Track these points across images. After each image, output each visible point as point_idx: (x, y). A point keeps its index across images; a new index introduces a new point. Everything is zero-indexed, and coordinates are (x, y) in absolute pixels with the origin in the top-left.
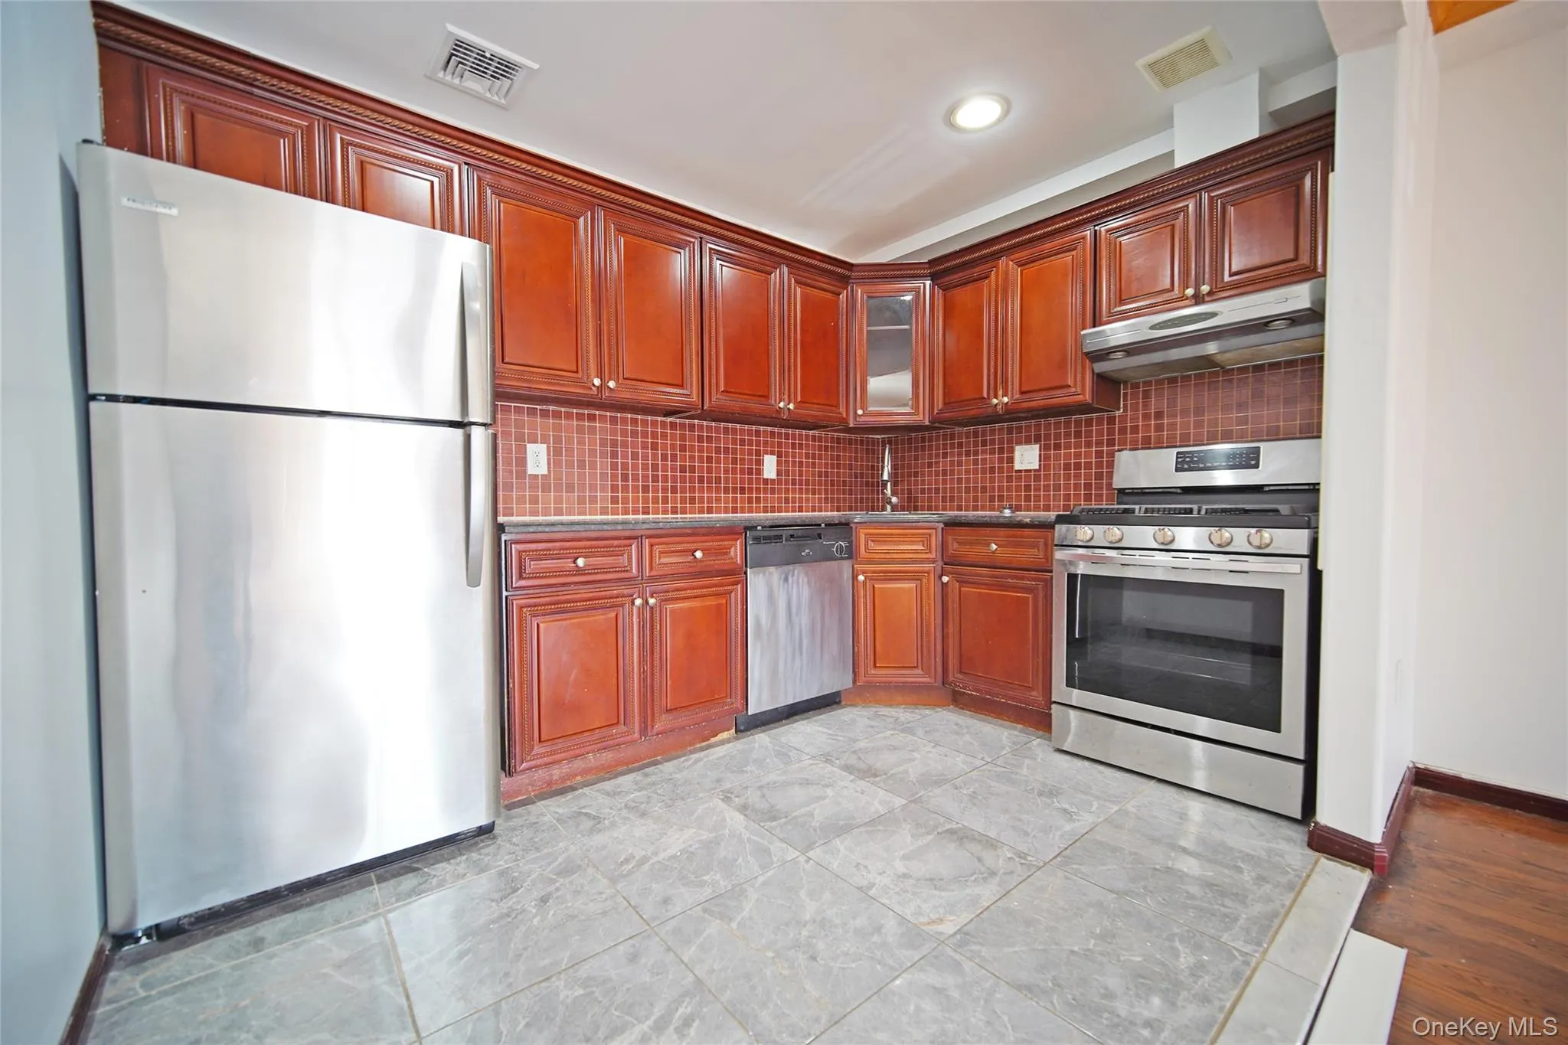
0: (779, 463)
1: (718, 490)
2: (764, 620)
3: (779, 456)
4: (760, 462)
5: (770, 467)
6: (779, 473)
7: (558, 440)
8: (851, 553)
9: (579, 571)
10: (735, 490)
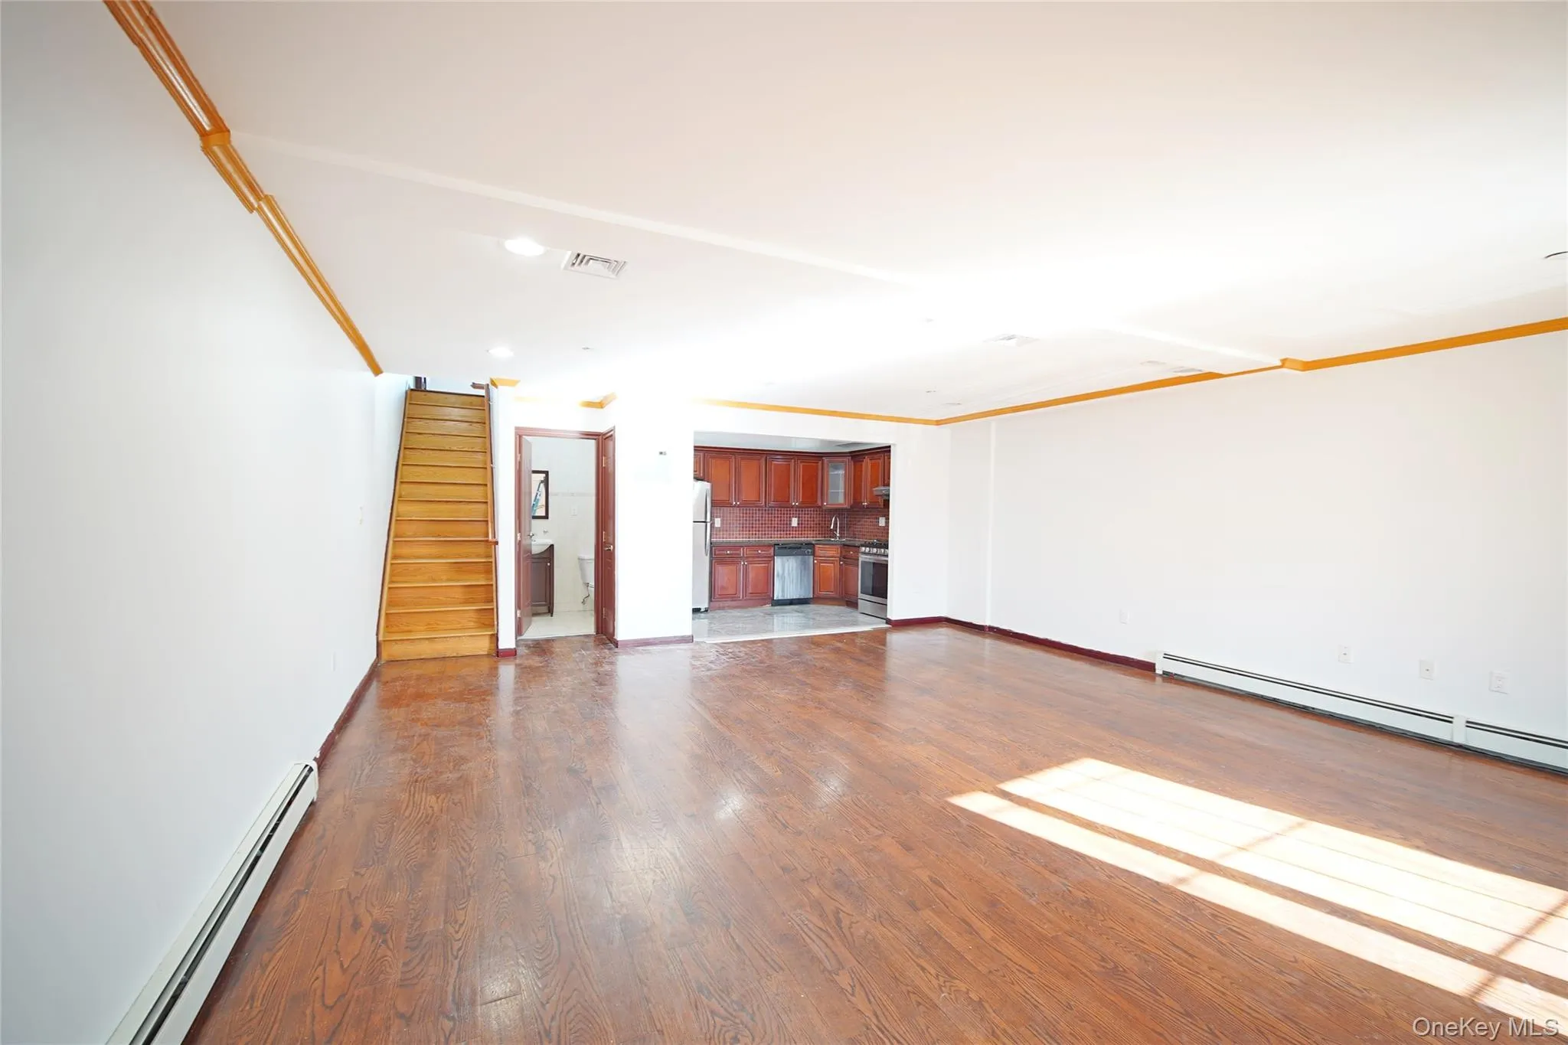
0: (798, 521)
1: (774, 531)
2: (781, 573)
3: (799, 518)
4: (790, 521)
5: (795, 522)
6: (798, 524)
7: (723, 517)
8: (813, 554)
9: (728, 554)
10: (781, 531)
